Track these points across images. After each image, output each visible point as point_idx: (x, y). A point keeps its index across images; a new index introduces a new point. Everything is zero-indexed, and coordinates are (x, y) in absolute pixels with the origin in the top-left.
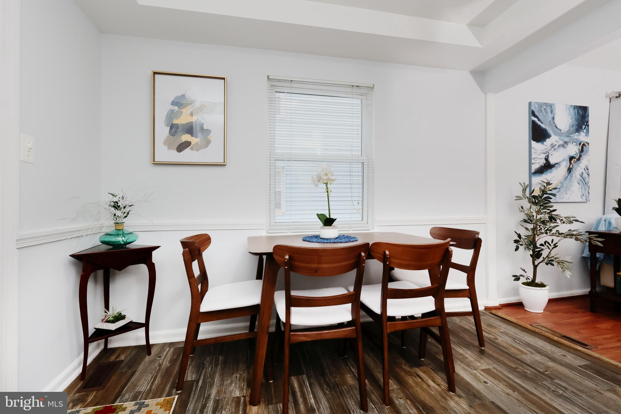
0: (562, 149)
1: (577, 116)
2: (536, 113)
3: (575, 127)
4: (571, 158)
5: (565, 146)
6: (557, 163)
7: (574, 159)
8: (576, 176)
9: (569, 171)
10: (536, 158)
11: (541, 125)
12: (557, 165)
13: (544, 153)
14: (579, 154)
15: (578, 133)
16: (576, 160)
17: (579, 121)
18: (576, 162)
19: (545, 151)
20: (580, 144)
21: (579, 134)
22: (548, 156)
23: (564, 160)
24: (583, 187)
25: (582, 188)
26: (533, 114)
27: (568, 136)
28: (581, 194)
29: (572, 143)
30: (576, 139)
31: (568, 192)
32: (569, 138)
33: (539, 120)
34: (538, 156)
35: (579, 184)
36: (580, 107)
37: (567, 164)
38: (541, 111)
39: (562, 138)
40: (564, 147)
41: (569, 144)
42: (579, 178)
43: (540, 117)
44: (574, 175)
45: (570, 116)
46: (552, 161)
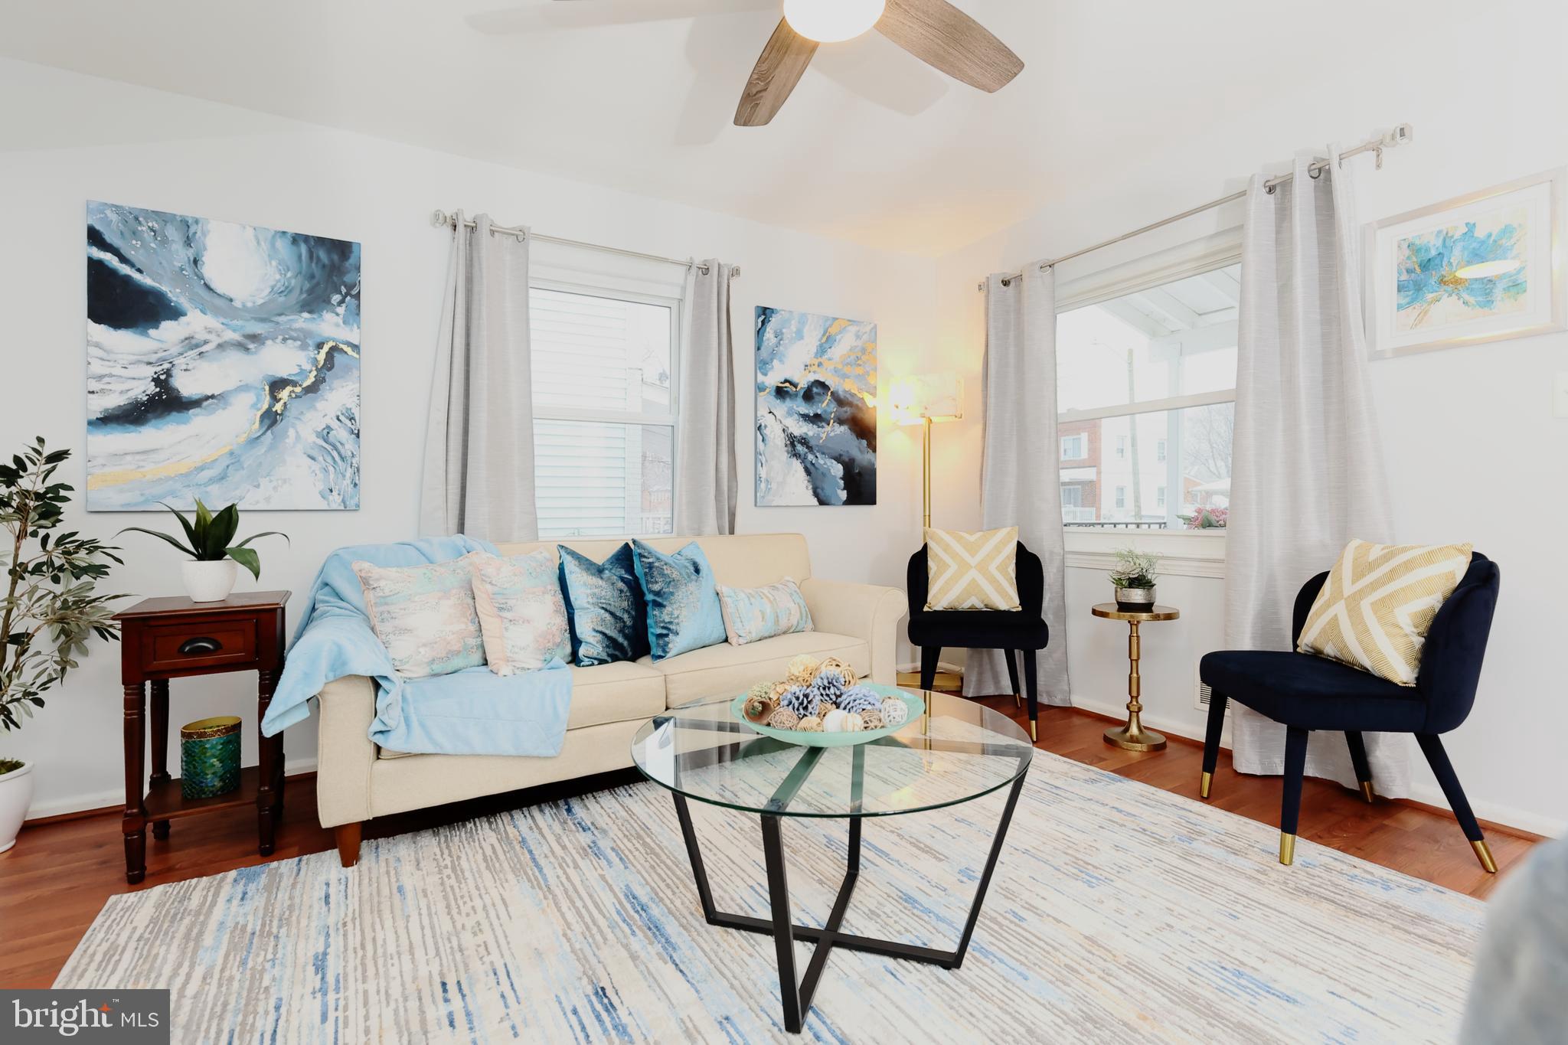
0: (234, 356)
1: (309, 266)
2: (110, 237)
3: (295, 297)
4: (277, 385)
5: (251, 346)
6: (212, 397)
7: (289, 389)
8: (298, 437)
9: (267, 422)
10: (111, 375)
11: (136, 276)
12: (210, 401)
13: (150, 363)
14: (314, 373)
15: (310, 312)
16: (298, 390)
17: (315, 281)
18: (297, 397)
19: (153, 358)
20: (320, 346)
21: (315, 316)
22: (168, 373)
23: (244, 388)
24: (331, 469)
25: (326, 470)
26: (95, 237)
27: (263, 320)
28: (321, 486)
29: (284, 340)
30: (301, 330)
31: (263, 482)
32: (272, 324)
33: (123, 259)
34: (117, 371)
35: (313, 458)
36: (321, 241)
37: (258, 400)
38: (135, 233)
39: (240, 323)
40: (247, 349)
41: (269, 342)
42: (314, 443)
43: (130, 254)
44: (291, 432)
45: (274, 263)
46: (186, 386)
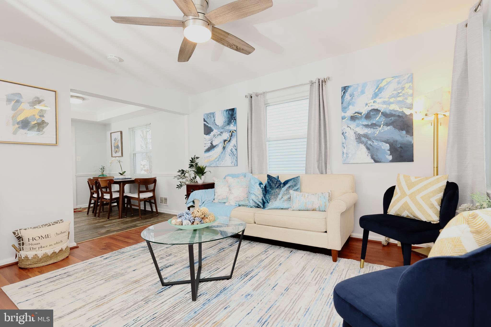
0: (219, 136)
1: (228, 115)
2: (206, 120)
3: (227, 122)
4: (225, 141)
5: (221, 134)
6: (217, 145)
7: (226, 141)
8: (228, 151)
9: (224, 149)
10: (206, 143)
11: (208, 125)
12: (217, 146)
13: (210, 140)
14: (230, 138)
15: (229, 125)
16: (227, 141)
17: (229, 118)
18: (227, 143)
19: (210, 139)
20: (230, 132)
21: (229, 126)
22: (212, 142)
23: (220, 143)
24: (232, 157)
25: (232, 158)
27: (223, 129)
28: (231, 161)
29: (225, 132)
30: (228, 129)
31: (223, 160)
32: (224, 129)
33: (207, 123)
34: (207, 142)
35: (230, 155)
36: (230, 109)
37: (222, 144)
38: (208, 118)
39: (220, 130)
40: (221, 135)
41: (223, 133)
42: (230, 152)
43: (208, 121)
44: (227, 151)
45: (224, 117)
46: (214, 144)
